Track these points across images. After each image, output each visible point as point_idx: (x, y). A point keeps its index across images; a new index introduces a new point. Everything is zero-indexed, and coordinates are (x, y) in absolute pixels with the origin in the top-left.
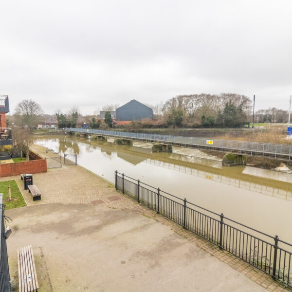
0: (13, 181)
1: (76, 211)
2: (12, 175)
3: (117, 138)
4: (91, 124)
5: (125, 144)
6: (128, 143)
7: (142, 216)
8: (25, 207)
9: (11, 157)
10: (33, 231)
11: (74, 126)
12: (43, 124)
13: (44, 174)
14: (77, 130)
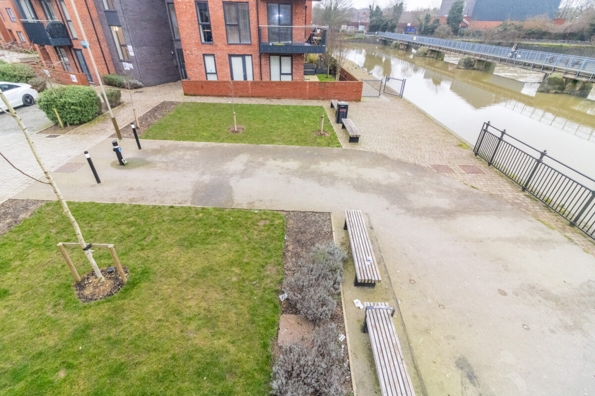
0: (321, 107)
1: (409, 174)
2: (319, 99)
3: (466, 56)
4: (421, 25)
5: (478, 69)
6: (486, 66)
7: (532, 219)
8: (339, 149)
9: (315, 72)
10: (354, 187)
11: (392, 29)
12: (349, 24)
13: (357, 103)
14: (397, 37)
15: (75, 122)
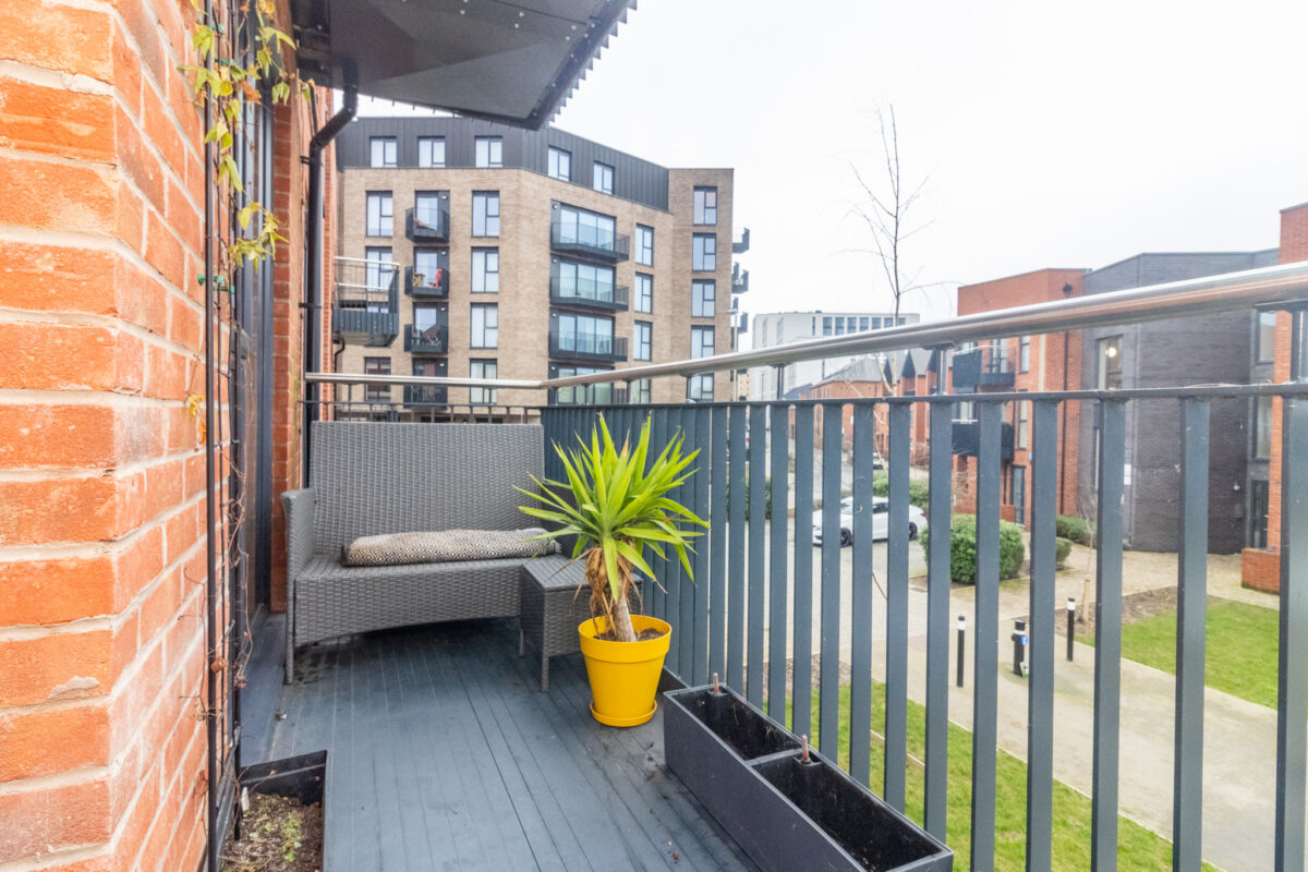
15: (964, 578)
